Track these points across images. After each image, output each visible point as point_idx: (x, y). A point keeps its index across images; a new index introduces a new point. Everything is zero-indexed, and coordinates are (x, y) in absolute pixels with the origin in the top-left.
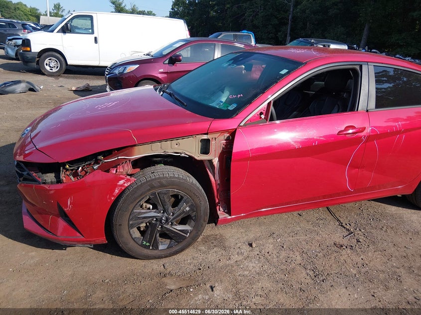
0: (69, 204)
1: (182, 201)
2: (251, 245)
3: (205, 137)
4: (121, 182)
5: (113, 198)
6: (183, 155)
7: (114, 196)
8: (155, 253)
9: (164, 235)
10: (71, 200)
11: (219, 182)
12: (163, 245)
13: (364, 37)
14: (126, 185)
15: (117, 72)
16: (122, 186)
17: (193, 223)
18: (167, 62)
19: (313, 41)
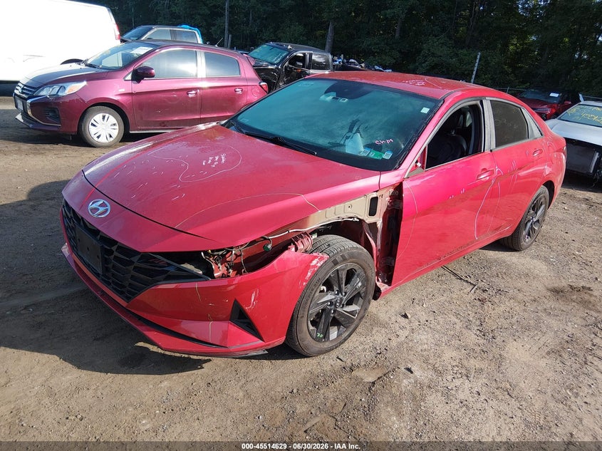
0: (253, 300)
1: (356, 276)
2: (405, 316)
3: (375, 195)
4: (314, 262)
5: (304, 284)
6: (356, 219)
7: (306, 281)
8: (326, 345)
9: (335, 322)
10: (256, 294)
11: (379, 247)
12: (334, 333)
13: (329, 41)
14: (319, 265)
15: (45, 92)
16: (315, 266)
17: (361, 301)
18: (129, 77)
19: (289, 47)
